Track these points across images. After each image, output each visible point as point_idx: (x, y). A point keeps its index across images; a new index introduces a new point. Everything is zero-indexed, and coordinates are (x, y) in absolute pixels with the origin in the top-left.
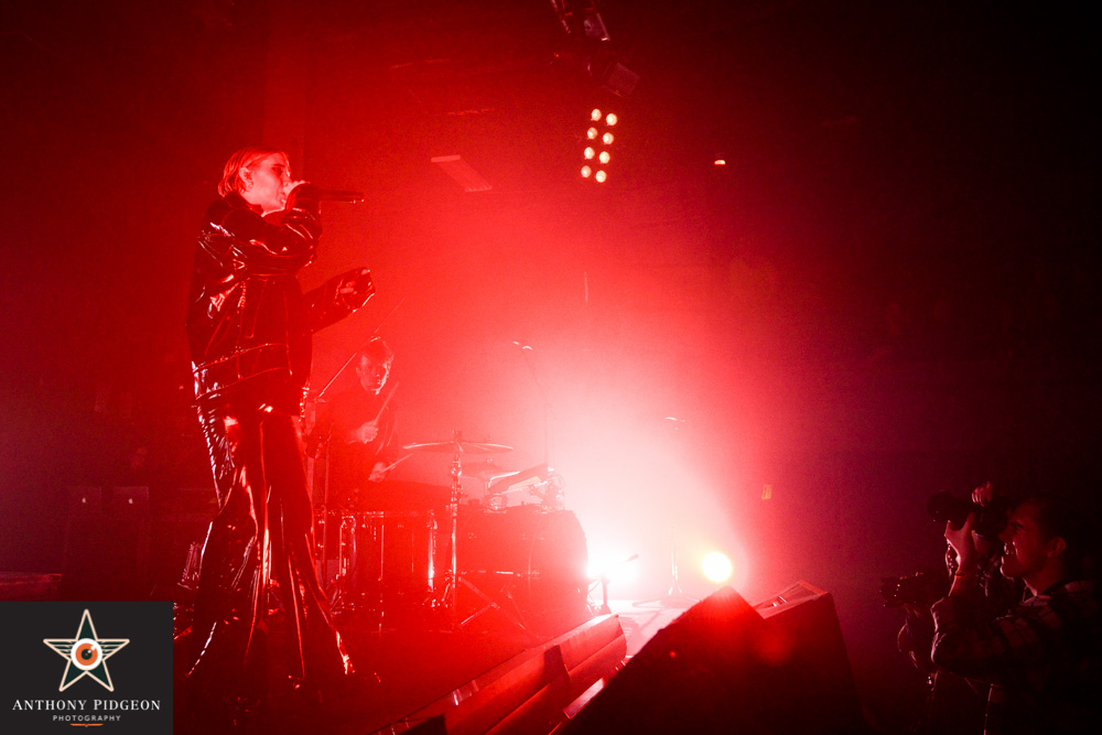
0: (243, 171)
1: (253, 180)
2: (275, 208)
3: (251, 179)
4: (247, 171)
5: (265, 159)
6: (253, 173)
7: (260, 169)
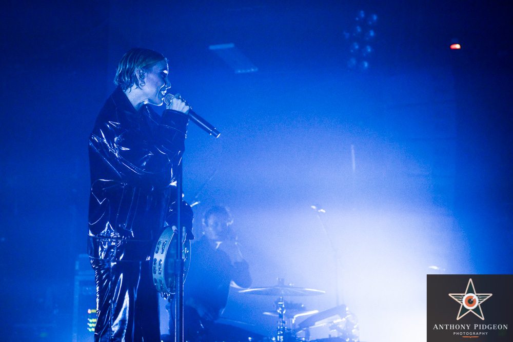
1: (145, 80)
3: (144, 78)
4: (141, 71)
5: (155, 65)
6: (146, 74)
7: (151, 72)
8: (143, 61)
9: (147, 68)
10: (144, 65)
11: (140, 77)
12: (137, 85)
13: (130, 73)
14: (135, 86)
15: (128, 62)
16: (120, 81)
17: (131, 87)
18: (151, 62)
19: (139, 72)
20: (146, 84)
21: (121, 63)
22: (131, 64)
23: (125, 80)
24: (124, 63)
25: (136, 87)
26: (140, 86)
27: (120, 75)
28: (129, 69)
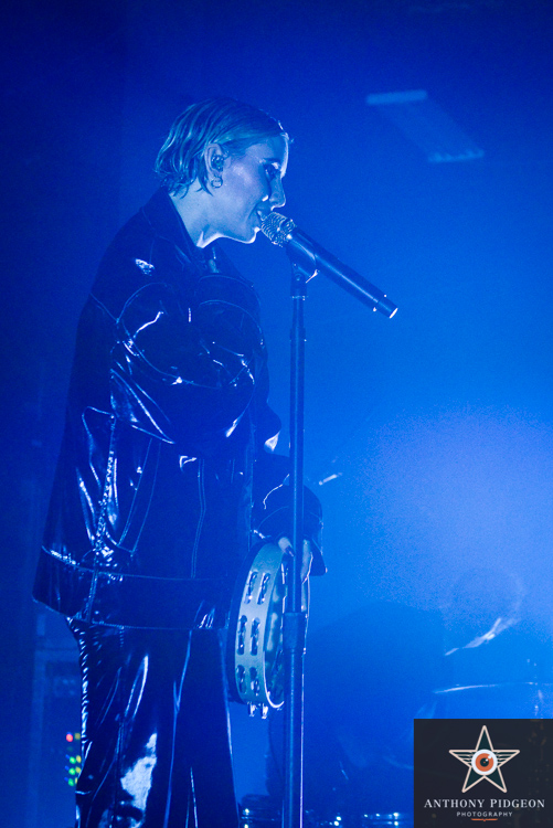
0: (210, 151)
1: (224, 174)
2: (240, 238)
3: (221, 170)
4: (219, 152)
5: (256, 143)
6: (228, 161)
7: (240, 160)
8: (228, 129)
9: (235, 149)
10: (228, 138)
11: (214, 165)
12: (203, 183)
13: (191, 150)
14: (197, 184)
15: (192, 124)
16: (167, 167)
17: (188, 186)
18: (248, 136)
19: (214, 152)
20: (225, 184)
21: (177, 124)
22: (199, 131)
23: (177, 165)
24: (183, 126)
25: (200, 186)
26: (209, 186)
27: (169, 153)
28: (190, 141)
